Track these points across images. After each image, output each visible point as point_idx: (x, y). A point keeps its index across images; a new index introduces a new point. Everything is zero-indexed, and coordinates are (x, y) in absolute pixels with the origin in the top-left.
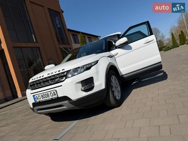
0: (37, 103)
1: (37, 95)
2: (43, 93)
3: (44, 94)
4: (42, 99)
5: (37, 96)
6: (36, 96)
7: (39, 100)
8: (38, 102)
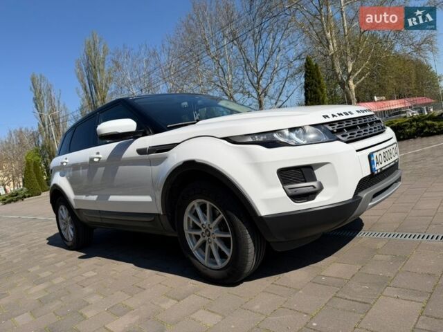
0: (378, 174)
1: (377, 151)
2: (385, 148)
3: (387, 150)
4: (384, 164)
5: (377, 154)
6: (375, 154)
7: (381, 166)
8: (379, 171)
